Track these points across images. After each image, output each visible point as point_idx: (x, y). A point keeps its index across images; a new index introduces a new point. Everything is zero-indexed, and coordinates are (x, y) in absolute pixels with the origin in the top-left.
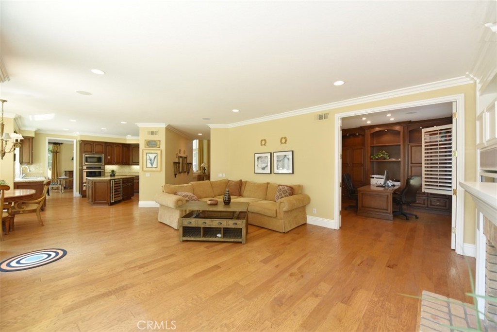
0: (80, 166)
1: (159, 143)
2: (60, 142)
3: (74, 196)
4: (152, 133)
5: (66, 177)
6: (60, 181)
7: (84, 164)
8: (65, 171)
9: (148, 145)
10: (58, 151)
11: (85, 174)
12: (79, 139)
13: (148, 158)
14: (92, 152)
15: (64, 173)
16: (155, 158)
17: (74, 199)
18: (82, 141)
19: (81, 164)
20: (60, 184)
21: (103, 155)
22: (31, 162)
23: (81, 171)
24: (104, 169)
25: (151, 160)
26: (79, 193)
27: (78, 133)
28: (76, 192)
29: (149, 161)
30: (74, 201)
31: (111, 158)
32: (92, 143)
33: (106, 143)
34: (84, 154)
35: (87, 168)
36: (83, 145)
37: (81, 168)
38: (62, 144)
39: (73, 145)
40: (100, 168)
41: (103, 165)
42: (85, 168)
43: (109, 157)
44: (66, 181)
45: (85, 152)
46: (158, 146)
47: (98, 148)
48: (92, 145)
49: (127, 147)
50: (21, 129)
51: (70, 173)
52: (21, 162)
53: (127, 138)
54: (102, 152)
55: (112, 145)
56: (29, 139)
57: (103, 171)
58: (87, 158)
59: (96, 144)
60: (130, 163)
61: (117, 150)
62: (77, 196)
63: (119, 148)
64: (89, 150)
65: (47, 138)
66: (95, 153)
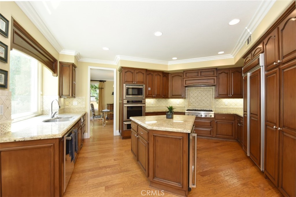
0: (120, 100)
3: (115, 134)
5: (109, 110)
6: (103, 114)
7: (124, 98)
8: (108, 104)
10: (103, 87)
12: (119, 66)
14: (132, 82)
15: (106, 106)
17: (115, 138)
18: (122, 67)
20: (103, 117)
21: (144, 85)
23: (121, 105)
24: (145, 104)
26: (119, 131)
27: (119, 57)
28: (116, 130)
30: (115, 141)
31: (152, 89)
32: (132, 71)
33: (147, 70)
34: (124, 85)
35: (128, 102)
36: (124, 72)
37: (121, 102)
38: (105, 81)
40: (140, 102)
41: (144, 98)
42: (126, 102)
43: (149, 89)
44: (108, 115)
45: (126, 82)
47: (139, 77)
48: (133, 73)
49: (166, 77)
50: (60, 53)
51: (111, 106)
52: (61, 95)
53: (168, 64)
54: (143, 82)
55: (152, 73)
56: (69, 66)
57: (143, 106)
58: (128, 89)
59: (137, 71)
60: (169, 96)
61: (157, 80)
62: (117, 135)
63: (159, 77)
64: (130, 79)
65: (89, 67)
66: (136, 84)
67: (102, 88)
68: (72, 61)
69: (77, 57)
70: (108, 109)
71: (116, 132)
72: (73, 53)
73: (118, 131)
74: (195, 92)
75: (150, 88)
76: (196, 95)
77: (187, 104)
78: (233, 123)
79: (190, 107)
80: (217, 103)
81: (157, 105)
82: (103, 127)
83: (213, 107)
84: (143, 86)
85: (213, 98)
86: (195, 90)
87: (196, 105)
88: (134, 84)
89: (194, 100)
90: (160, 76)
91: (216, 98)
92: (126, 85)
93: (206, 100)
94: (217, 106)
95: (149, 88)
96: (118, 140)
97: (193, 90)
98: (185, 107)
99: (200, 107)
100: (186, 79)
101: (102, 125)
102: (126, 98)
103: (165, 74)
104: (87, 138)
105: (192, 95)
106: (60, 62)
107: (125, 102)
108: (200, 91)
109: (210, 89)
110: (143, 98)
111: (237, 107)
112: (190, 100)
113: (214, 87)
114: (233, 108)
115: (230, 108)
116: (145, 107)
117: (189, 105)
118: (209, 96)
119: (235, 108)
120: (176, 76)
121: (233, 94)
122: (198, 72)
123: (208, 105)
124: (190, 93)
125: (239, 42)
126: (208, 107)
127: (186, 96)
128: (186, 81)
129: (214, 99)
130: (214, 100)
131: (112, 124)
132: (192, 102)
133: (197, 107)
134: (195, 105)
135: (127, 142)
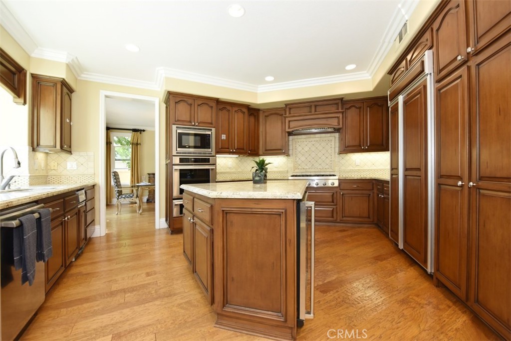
0: (166, 158)
2: (142, 128)
3: (157, 227)
6: (137, 190)
7: (174, 153)
10: (139, 142)
11: (176, 176)
12: (164, 89)
14: (190, 122)
17: (157, 233)
18: (170, 93)
19: (169, 155)
20: (137, 196)
21: (213, 130)
23: (169, 167)
24: (215, 165)
26: (166, 220)
27: (162, 72)
28: (160, 217)
30: (157, 238)
31: (228, 137)
32: (190, 101)
33: (218, 101)
34: (174, 127)
35: (181, 160)
36: (172, 103)
37: (169, 161)
40: (206, 161)
41: (213, 153)
42: (178, 162)
43: (224, 137)
45: (177, 122)
47: (204, 114)
48: (191, 104)
49: (255, 116)
50: (33, 55)
51: (152, 176)
52: (34, 145)
53: (258, 92)
54: (211, 124)
55: (228, 108)
56: (55, 84)
57: (212, 169)
58: (180, 135)
59: (200, 102)
60: (261, 152)
61: (239, 121)
62: (161, 228)
63: (241, 115)
64: (186, 117)
65: (103, 93)
66: (197, 126)
67: (137, 144)
68: (60, 74)
69: (71, 68)
71: (161, 222)
73: (164, 219)
74: (306, 143)
75: (225, 135)
76: (306, 149)
77: (291, 165)
78: (370, 195)
79: (296, 171)
80: (343, 161)
81: (239, 170)
82: (137, 215)
83: (337, 169)
84: (211, 130)
85: (337, 153)
86: (305, 140)
87: (307, 168)
88: (194, 125)
89: (303, 159)
90: (244, 113)
91: (340, 153)
92: (177, 127)
93: (324, 158)
94: (343, 168)
95: (222, 135)
96: (164, 236)
97: (302, 140)
98: (287, 172)
99: (313, 170)
100: (290, 119)
101: (135, 212)
102: (177, 153)
103: (252, 112)
104: (99, 236)
105: (299, 149)
106: (34, 76)
107: (176, 160)
108: (313, 143)
109: (331, 138)
110: (211, 154)
111: (375, 168)
112: (298, 159)
113: (337, 135)
114: (368, 170)
115: (364, 171)
116: (214, 170)
117: (295, 168)
118: (329, 151)
119: (371, 170)
120: (271, 114)
121: (368, 145)
122: (311, 107)
123: (327, 167)
124: (297, 146)
125: (384, 42)
126: (328, 170)
127: (290, 152)
128: (289, 121)
129: (338, 156)
130: (337, 158)
131: (153, 210)
132: (300, 162)
133: (309, 170)
135: (179, 238)
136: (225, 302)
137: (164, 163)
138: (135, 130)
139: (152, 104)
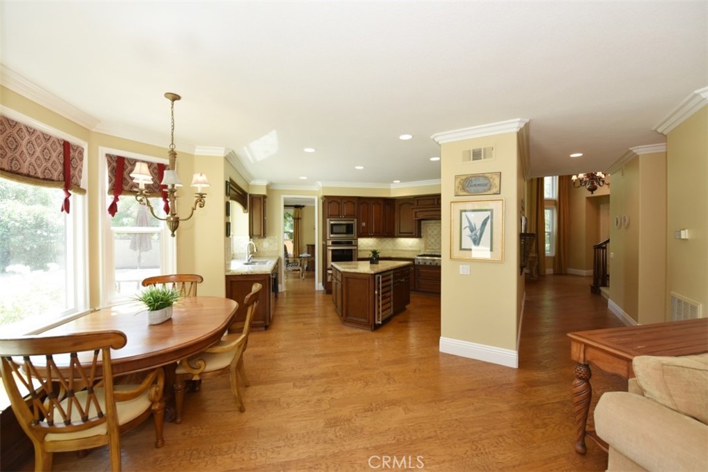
0: (323, 240)
1: (497, 182)
2: (302, 204)
3: (317, 289)
4: (477, 155)
5: (309, 255)
6: (301, 261)
7: (328, 238)
8: (308, 245)
9: (464, 189)
10: (300, 217)
11: (330, 254)
12: (321, 194)
13: (465, 223)
14: (339, 215)
15: (305, 249)
16: (484, 223)
18: (325, 196)
19: (325, 239)
20: (301, 266)
21: (356, 220)
22: (264, 234)
23: (325, 247)
24: (357, 245)
25: (472, 230)
26: (323, 285)
27: (320, 184)
28: (319, 282)
29: (466, 232)
30: (316, 295)
31: (367, 224)
32: (339, 201)
33: (359, 198)
34: (328, 220)
35: (333, 243)
36: (327, 203)
37: (324, 243)
38: (303, 206)
39: (314, 207)
41: (355, 237)
42: (330, 244)
43: (364, 224)
44: (308, 262)
45: (331, 216)
46: (495, 190)
47: (346, 209)
48: (339, 203)
49: (391, 205)
50: (250, 184)
51: (311, 248)
52: (251, 236)
53: (390, 189)
54: (354, 216)
55: (368, 202)
56: (260, 199)
57: (354, 249)
58: (332, 226)
59: (346, 201)
60: (396, 235)
61: (375, 211)
62: (319, 289)
63: (378, 206)
64: (336, 212)
65: (283, 196)
66: (343, 218)
67: (298, 219)
68: (263, 192)
69: (268, 188)
70: (308, 253)
71: (319, 286)
72: (265, 183)
73: (321, 284)
76: (435, 232)
77: (423, 246)
79: (427, 250)
82: (301, 280)
84: (354, 220)
88: (341, 218)
89: (433, 240)
90: (380, 204)
92: (330, 220)
96: (321, 295)
98: (420, 251)
100: (416, 210)
101: (299, 277)
102: (330, 238)
103: (389, 202)
105: (430, 232)
106: (250, 195)
107: (329, 243)
112: (427, 240)
116: (356, 250)
117: (426, 248)
120: (404, 203)
122: (434, 199)
124: (427, 229)
127: (422, 234)
128: (416, 212)
131: (313, 277)
132: (430, 243)
134: (435, 248)
135: (330, 296)
136: (347, 315)
137: (321, 242)
138: (296, 207)
139: (313, 201)
